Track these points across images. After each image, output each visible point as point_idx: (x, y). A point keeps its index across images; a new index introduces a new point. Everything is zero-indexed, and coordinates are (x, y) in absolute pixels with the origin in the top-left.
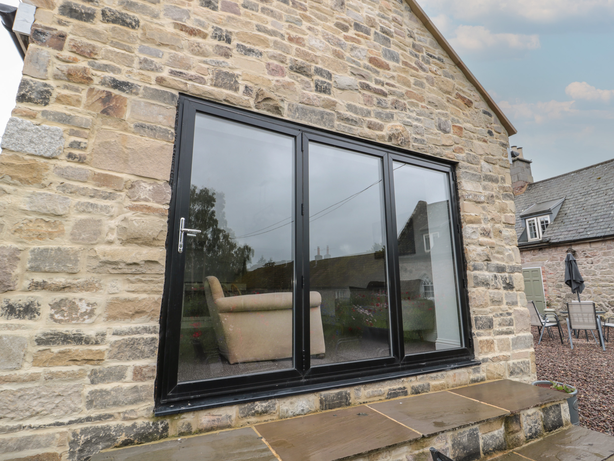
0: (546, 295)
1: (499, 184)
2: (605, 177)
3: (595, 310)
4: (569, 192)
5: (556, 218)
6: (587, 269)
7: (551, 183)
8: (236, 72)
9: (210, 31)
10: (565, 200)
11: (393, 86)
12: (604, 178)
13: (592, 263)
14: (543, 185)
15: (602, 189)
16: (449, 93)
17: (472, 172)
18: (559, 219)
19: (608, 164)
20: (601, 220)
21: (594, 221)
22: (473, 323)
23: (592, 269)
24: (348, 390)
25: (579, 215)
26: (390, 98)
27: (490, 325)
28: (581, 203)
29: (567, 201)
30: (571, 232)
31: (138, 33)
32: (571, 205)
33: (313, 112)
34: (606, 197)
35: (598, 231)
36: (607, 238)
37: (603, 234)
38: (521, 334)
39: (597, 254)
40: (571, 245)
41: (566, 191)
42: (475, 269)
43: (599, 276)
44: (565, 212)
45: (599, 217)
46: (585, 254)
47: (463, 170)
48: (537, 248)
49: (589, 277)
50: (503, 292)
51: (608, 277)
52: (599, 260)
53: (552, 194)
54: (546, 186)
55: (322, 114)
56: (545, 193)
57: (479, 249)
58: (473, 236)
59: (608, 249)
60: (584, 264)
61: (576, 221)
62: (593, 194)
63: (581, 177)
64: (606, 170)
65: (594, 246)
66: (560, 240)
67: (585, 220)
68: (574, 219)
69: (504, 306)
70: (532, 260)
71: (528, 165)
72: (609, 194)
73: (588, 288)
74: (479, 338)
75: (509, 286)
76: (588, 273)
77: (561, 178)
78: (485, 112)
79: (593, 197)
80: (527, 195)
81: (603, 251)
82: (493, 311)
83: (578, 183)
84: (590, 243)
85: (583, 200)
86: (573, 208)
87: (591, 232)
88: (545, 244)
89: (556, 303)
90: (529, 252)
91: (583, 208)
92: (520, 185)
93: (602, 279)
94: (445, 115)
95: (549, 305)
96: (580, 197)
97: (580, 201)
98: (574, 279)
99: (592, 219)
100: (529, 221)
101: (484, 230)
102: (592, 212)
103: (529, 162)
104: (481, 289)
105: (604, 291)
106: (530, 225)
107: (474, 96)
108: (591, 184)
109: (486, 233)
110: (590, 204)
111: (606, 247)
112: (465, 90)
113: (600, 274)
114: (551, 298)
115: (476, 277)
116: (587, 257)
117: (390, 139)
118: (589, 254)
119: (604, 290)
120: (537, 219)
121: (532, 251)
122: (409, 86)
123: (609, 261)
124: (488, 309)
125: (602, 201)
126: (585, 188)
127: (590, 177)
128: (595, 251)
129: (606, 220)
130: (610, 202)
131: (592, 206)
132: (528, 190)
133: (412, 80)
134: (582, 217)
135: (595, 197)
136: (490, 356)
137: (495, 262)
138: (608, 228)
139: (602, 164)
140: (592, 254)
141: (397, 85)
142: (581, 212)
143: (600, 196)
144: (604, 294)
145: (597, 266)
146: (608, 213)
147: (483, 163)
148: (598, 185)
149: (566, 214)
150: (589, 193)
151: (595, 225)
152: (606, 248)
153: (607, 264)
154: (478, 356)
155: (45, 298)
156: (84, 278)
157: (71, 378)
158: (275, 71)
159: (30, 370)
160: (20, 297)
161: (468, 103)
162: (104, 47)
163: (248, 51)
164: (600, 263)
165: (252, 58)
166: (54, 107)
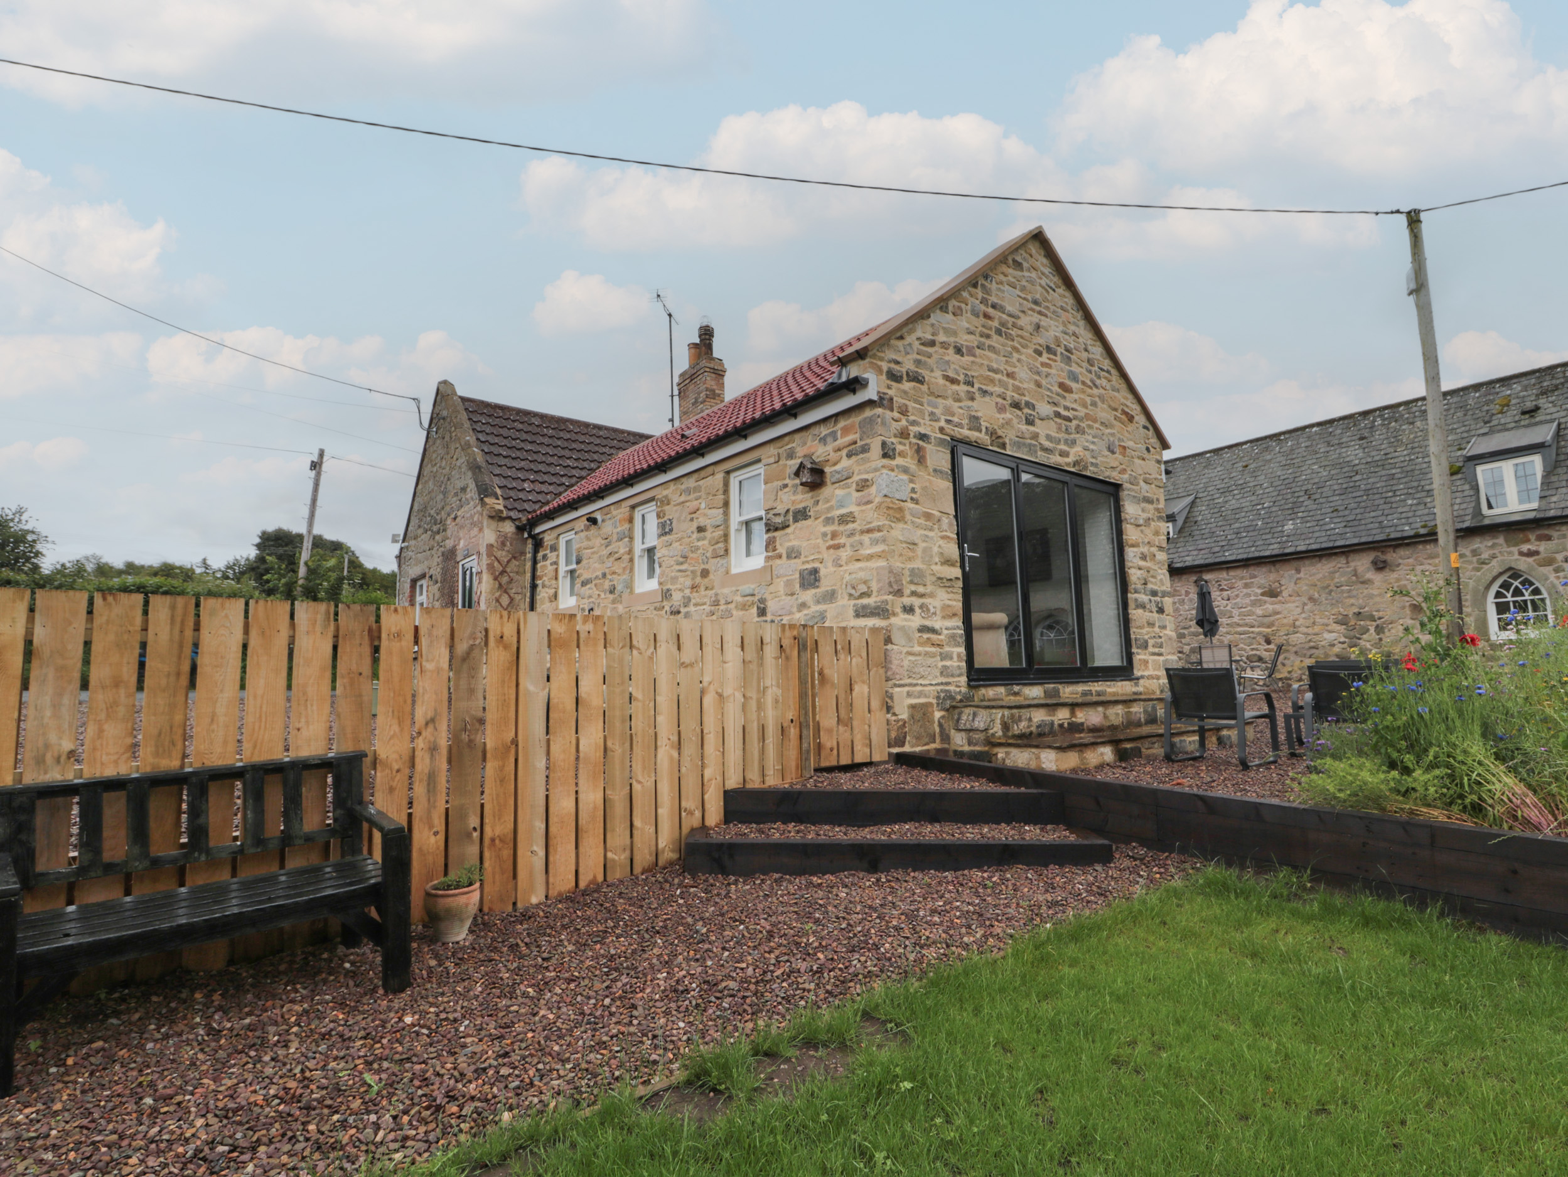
1: (1155, 506)
2: (1255, 464)
3: (1231, 656)
4: (1201, 486)
5: (1181, 528)
6: (1223, 606)
8: (979, 414)
9: (961, 378)
10: (1196, 498)
11: (1075, 410)
12: (1251, 466)
13: (1229, 599)
15: (1248, 485)
16: (1116, 410)
17: (1133, 493)
18: (1186, 530)
19: (1260, 442)
20: (1245, 534)
21: (1235, 536)
22: (1133, 642)
23: (1228, 608)
24: (1060, 686)
25: (1215, 524)
26: (1075, 422)
27: (1145, 646)
28: (1218, 506)
29: (1198, 500)
30: (1202, 552)
31: (924, 388)
32: (1204, 508)
33: (1024, 444)
34: (1253, 498)
35: (1240, 551)
36: (1251, 562)
37: (1245, 556)
38: (1170, 657)
39: (1236, 586)
40: (1201, 572)
41: (1197, 484)
42: (1136, 592)
43: (1236, 619)
44: (1195, 519)
45: (1242, 530)
46: (1220, 585)
47: (1126, 492)
48: (1179, 573)
49: (1225, 617)
50: (1156, 615)
51: (1249, 619)
52: (1238, 594)
53: (1176, 487)
55: (1030, 445)
57: (1139, 572)
58: (1135, 560)
59: (1250, 578)
60: (1220, 600)
61: (1210, 535)
62: (1235, 493)
63: (1221, 462)
64: (1257, 453)
65: (1232, 573)
66: (1187, 564)
67: (1222, 533)
68: (1207, 531)
69: (1157, 629)
72: (1258, 493)
73: (1223, 633)
74: (1138, 657)
75: (1161, 610)
76: (1224, 614)
78: (1145, 427)
79: (1235, 497)
81: (1244, 581)
82: (1148, 633)
83: (1216, 470)
84: (1228, 568)
85: (1220, 500)
86: (1206, 512)
87: (1230, 552)
91: (1220, 514)
93: (1241, 622)
94: (1113, 435)
96: (1217, 496)
97: (1216, 501)
98: (1206, 617)
99: (1232, 531)
101: (1142, 553)
102: (1233, 522)
104: (1140, 611)
107: (1134, 409)
108: (1234, 474)
109: (1144, 557)
110: (1231, 508)
111: (1248, 574)
112: (1129, 404)
113: (1238, 616)
115: (1136, 600)
116: (1222, 590)
117: (1074, 466)
118: (1225, 585)
119: (1242, 639)
121: (1176, 577)
122: (1087, 408)
123: (1251, 596)
124: (1144, 631)
125: (1248, 504)
126: (1225, 481)
127: (1232, 462)
128: (1233, 581)
129: (1250, 534)
130: (1259, 507)
131: (1234, 512)
133: (1088, 400)
134: (1219, 529)
135: (1238, 497)
136: (1146, 673)
137: (1150, 586)
139: (1251, 441)
140: (1230, 586)
141: (1079, 408)
142: (1217, 520)
143: (1245, 495)
144: (1242, 645)
145: (1235, 604)
146: (1254, 523)
147: (1142, 483)
148: (1244, 477)
149: (1196, 523)
150: (1231, 489)
151: (1236, 541)
153: (1247, 601)
154: (1137, 673)
155: (916, 602)
156: (929, 589)
157: (933, 655)
158: (1001, 409)
159: (917, 649)
160: (907, 601)
161: (1131, 419)
162: (911, 405)
163: (985, 393)
164: (1238, 600)
165: (987, 399)
166: (899, 461)
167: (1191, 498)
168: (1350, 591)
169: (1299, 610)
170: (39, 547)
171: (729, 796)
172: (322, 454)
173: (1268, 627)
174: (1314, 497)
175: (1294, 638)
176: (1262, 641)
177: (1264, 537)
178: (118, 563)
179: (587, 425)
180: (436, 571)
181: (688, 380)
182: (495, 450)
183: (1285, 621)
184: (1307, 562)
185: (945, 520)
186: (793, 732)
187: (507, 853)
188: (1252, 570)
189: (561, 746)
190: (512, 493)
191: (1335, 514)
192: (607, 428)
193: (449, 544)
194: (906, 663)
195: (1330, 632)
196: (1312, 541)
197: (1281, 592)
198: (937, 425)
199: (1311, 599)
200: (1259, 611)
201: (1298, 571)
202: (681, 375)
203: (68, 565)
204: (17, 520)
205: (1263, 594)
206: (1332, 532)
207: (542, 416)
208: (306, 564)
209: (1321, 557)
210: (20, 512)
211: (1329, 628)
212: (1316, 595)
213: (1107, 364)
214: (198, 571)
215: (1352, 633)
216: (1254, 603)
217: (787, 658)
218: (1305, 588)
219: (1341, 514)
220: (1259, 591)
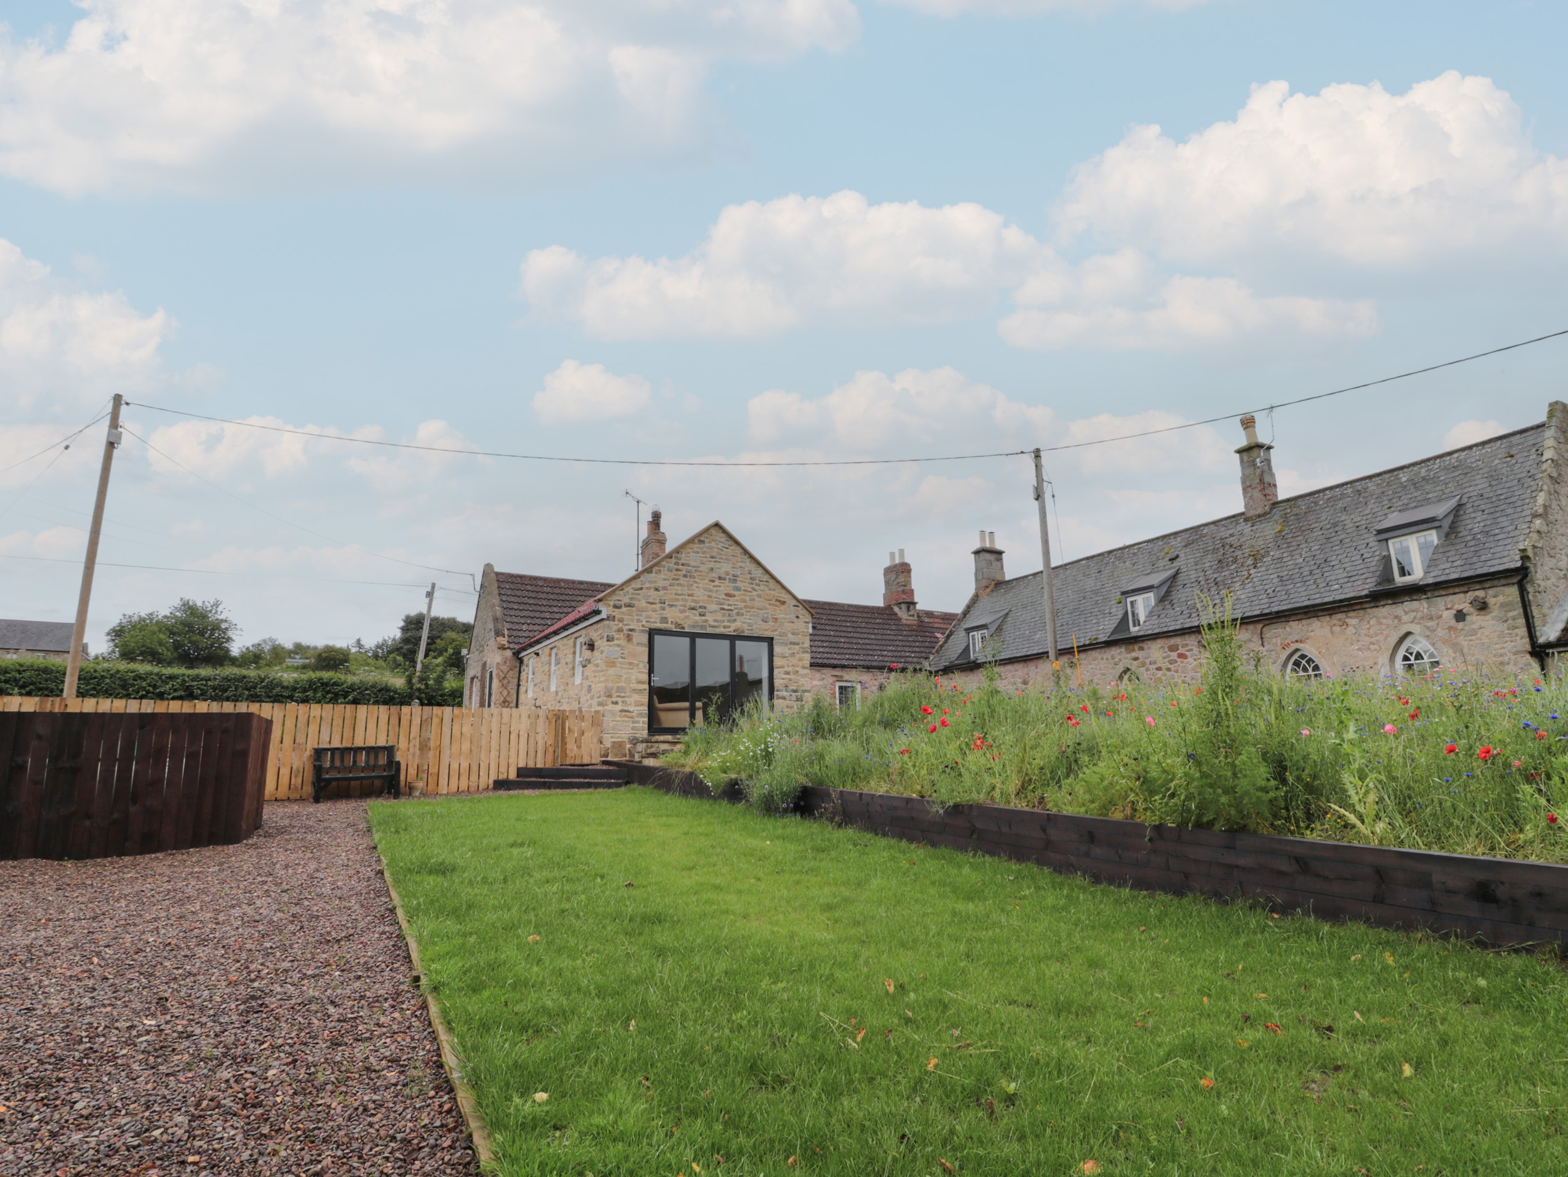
4: (1017, 601)
8: (668, 616)
9: (657, 601)
10: (1011, 610)
11: (737, 605)
16: (771, 600)
17: (782, 641)
26: (735, 611)
29: (1011, 612)
31: (634, 609)
33: (698, 626)
34: (1034, 613)
42: (778, 691)
47: (777, 642)
55: (702, 626)
57: (782, 681)
58: (779, 675)
68: (1007, 632)
71: (999, 558)
75: (800, 700)
78: (794, 606)
80: (992, 598)
85: (1019, 614)
92: (984, 585)
94: (767, 613)
101: (786, 671)
103: (1001, 555)
107: (788, 598)
109: (787, 673)
112: (782, 595)
117: (736, 632)
120: (977, 634)
121: (965, 672)
122: (747, 602)
132: (992, 591)
133: (748, 598)
137: (791, 688)
141: (740, 603)
147: (790, 635)
155: (620, 700)
156: (628, 694)
157: (628, 722)
158: (683, 612)
159: (618, 719)
160: (614, 699)
161: (784, 603)
162: (626, 617)
163: (671, 606)
165: (673, 608)
166: (616, 642)
167: (1008, 610)
170: (230, 633)
171: (519, 769)
172: (433, 586)
178: (289, 645)
179: (573, 582)
180: (479, 675)
181: (646, 544)
182: (511, 605)
185: (641, 665)
186: (551, 750)
187: (436, 778)
189: (455, 748)
190: (514, 633)
192: (587, 583)
193: (485, 659)
194: (611, 725)
198: (641, 624)
202: (643, 541)
203: (251, 648)
204: (214, 611)
207: (545, 580)
208: (422, 662)
210: (217, 604)
213: (766, 577)
214: (354, 650)
217: (550, 722)
219: (1063, 627)
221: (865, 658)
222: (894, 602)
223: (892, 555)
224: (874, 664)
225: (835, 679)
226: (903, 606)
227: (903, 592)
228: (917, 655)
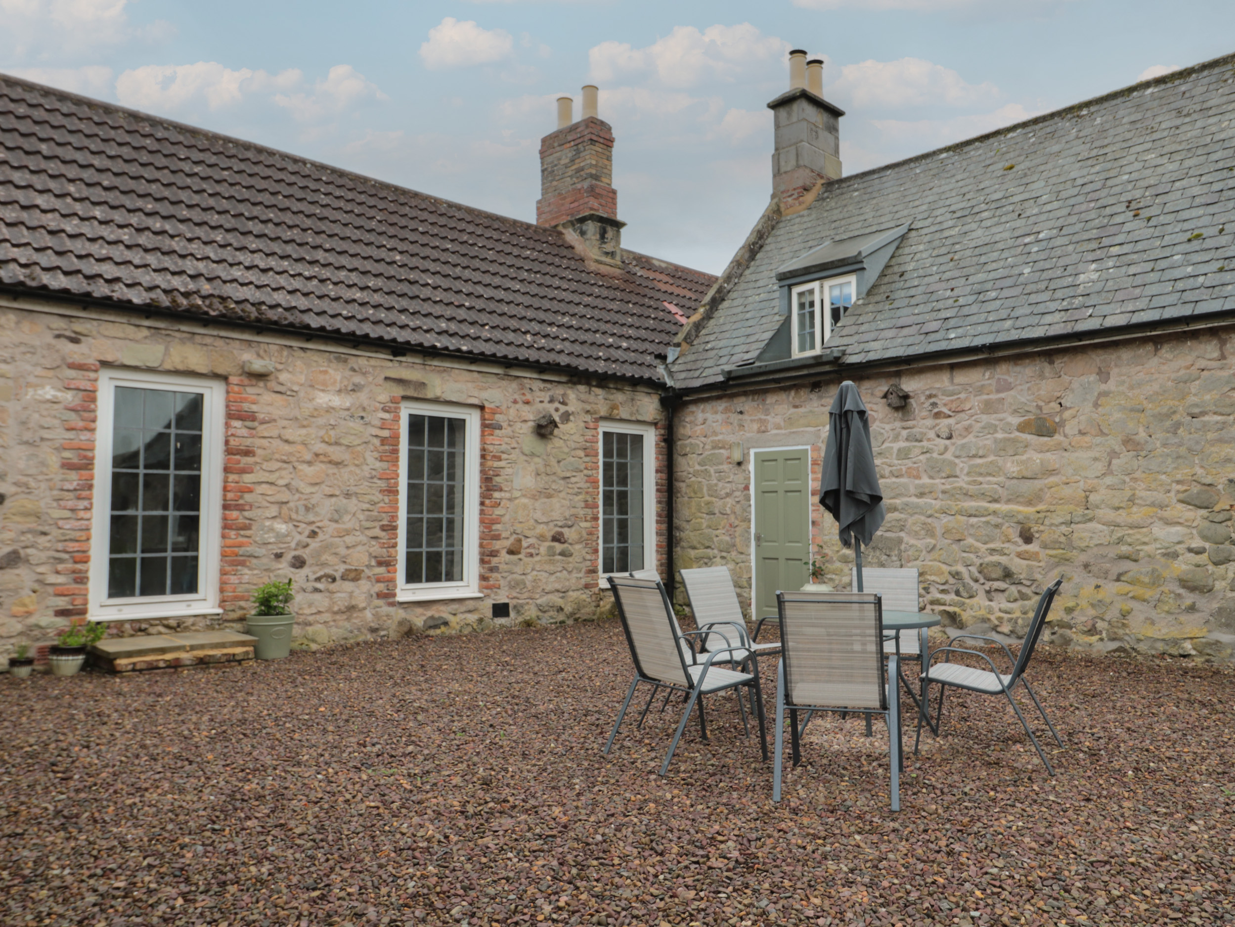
0: (814, 538)
2: (1027, 164)
4: (924, 207)
5: (874, 287)
6: (935, 455)
7: (884, 179)
10: (910, 230)
12: (1022, 166)
13: (950, 437)
14: (861, 186)
15: (1012, 200)
18: (883, 288)
19: (1041, 125)
20: (993, 294)
21: (974, 297)
25: (937, 277)
28: (950, 241)
29: (913, 233)
30: (905, 331)
32: (921, 247)
34: (1020, 223)
35: (980, 329)
36: (1001, 354)
37: (988, 340)
39: (967, 407)
40: (898, 374)
41: (917, 203)
43: (962, 482)
44: (902, 269)
45: (989, 286)
46: (934, 405)
48: (806, 381)
49: (937, 481)
51: (989, 483)
52: (970, 426)
53: (879, 213)
54: (869, 190)
56: (862, 211)
59: (998, 391)
60: (929, 440)
61: (926, 297)
62: (985, 215)
63: (964, 163)
64: (1033, 144)
65: (962, 378)
66: (872, 356)
67: (949, 293)
68: (921, 289)
70: (790, 421)
71: (832, 120)
72: (1028, 214)
73: (929, 520)
77: (912, 165)
79: (984, 224)
80: (814, 216)
81: (985, 397)
83: (953, 180)
84: (953, 367)
85: (955, 231)
86: (924, 255)
87: (960, 331)
88: (827, 368)
89: (838, 565)
90: (783, 396)
91: (950, 256)
92: (800, 183)
93: (972, 488)
95: (818, 574)
96: (950, 223)
97: (946, 233)
98: (849, 487)
99: (969, 288)
100: (801, 294)
102: (972, 270)
103: (835, 113)
105: (972, 531)
106: (802, 306)
108: (987, 183)
110: (973, 244)
111: (993, 382)
113: (968, 474)
114: (826, 550)
116: (938, 415)
118: (945, 405)
119: (972, 526)
120: (822, 287)
121: (793, 393)
123: (996, 431)
125: (1007, 235)
126: (968, 197)
127: (988, 162)
128: (963, 396)
129: (1006, 293)
130: (1027, 240)
131: (977, 251)
132: (821, 199)
134: (944, 285)
135: (988, 223)
138: (1008, 318)
139: (1024, 125)
140: (954, 406)
142: (943, 268)
143: (1004, 219)
144: (970, 541)
145: (963, 446)
146: (1016, 271)
148: (1005, 187)
149: (901, 276)
150: (976, 210)
151: (974, 309)
152: (993, 388)
153: (988, 441)
164: (970, 438)
167: (902, 230)
168: (1223, 426)
169: (1100, 467)
173: (1029, 503)
174: (1145, 213)
175: (1084, 533)
176: (1014, 533)
177: (1033, 298)
183: (1067, 491)
184: (1126, 354)
188: (1005, 373)
191: (1196, 245)
195: (1168, 523)
196: (1140, 304)
197: (1062, 423)
199: (1128, 441)
200: (1012, 467)
201: (1103, 375)
205: (1022, 428)
206: (1190, 283)
209: (1158, 341)
211: (1167, 514)
212: (1142, 435)
215: (1221, 529)
216: (1002, 448)
218: (1117, 415)
219: (1209, 243)
220: (1015, 420)
221: (498, 335)
222: (564, 219)
223: (565, 102)
224: (523, 354)
225: (399, 391)
226: (591, 228)
227: (592, 190)
228: (634, 345)
